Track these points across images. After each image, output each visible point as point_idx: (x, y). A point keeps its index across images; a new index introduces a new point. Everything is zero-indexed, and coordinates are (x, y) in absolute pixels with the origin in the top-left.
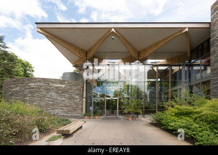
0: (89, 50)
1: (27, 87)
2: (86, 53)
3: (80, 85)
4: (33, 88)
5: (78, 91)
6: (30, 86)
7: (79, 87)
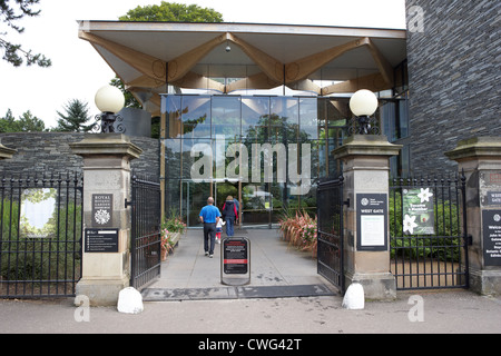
0: (174, 61)
1: (42, 154)
2: (167, 67)
3: (151, 147)
4: (55, 157)
5: (149, 162)
6: (49, 152)
7: (149, 150)
